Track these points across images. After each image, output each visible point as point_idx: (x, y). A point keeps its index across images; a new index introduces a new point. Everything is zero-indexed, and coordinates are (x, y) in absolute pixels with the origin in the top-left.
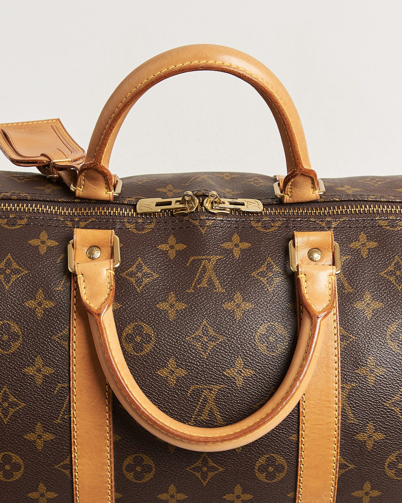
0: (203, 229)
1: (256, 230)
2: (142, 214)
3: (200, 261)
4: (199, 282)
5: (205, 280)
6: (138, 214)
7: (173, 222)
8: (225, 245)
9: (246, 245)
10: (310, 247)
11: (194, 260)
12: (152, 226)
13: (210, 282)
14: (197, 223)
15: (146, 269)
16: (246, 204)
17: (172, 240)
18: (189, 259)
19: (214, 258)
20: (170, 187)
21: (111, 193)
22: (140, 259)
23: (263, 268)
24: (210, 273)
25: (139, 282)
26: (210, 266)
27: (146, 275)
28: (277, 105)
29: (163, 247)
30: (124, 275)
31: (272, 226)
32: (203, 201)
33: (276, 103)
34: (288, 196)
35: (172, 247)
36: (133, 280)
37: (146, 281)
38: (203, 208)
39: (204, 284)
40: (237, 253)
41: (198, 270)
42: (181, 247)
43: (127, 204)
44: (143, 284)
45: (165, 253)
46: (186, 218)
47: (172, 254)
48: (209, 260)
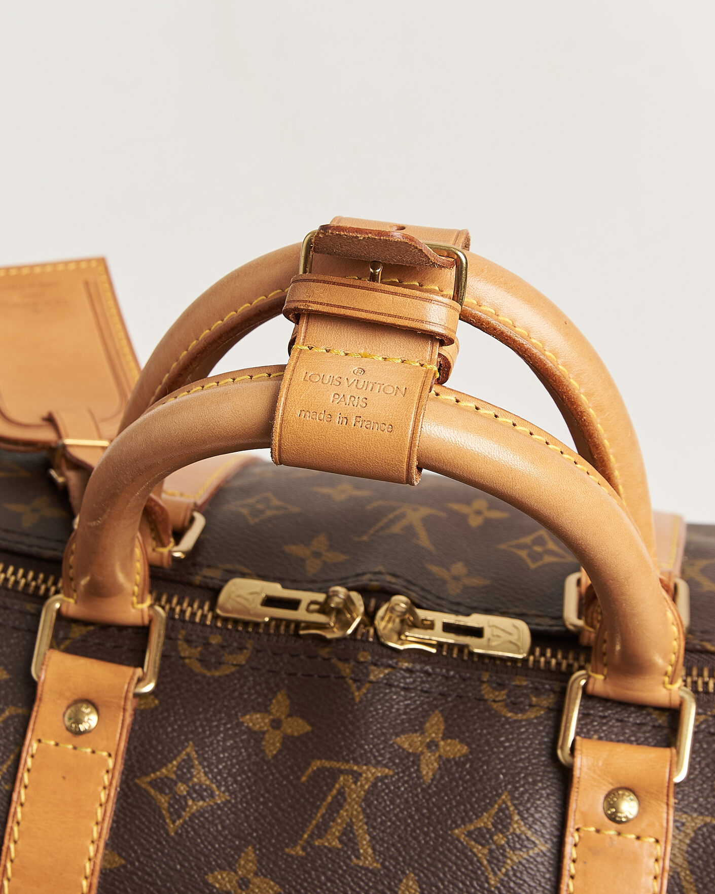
0: (359, 689)
1: (489, 709)
2: (226, 620)
3: (335, 774)
4: (322, 829)
5: (336, 830)
6: (216, 617)
7: (293, 656)
8: (404, 742)
9: (455, 749)
10: (612, 784)
11: (321, 770)
12: (241, 658)
13: (349, 837)
14: (346, 669)
15: (200, 776)
16: (487, 633)
17: (280, 704)
18: (308, 764)
19: (371, 773)
20: (320, 542)
21: (165, 551)
22: (190, 749)
23: (485, 821)
24: (352, 810)
25: (178, 805)
26: (356, 792)
27: (199, 792)
28: (576, 409)
29: (255, 721)
30: (143, 782)
31: (531, 706)
32: (377, 608)
33: (573, 403)
34: (591, 630)
35: (276, 724)
36: (163, 800)
37: (194, 806)
38: (372, 631)
39: (332, 840)
40: (429, 768)
41: (324, 800)
42: (297, 727)
43: (200, 587)
44: (186, 815)
45: (257, 737)
46: (324, 652)
47: (272, 745)
48: (357, 776)
